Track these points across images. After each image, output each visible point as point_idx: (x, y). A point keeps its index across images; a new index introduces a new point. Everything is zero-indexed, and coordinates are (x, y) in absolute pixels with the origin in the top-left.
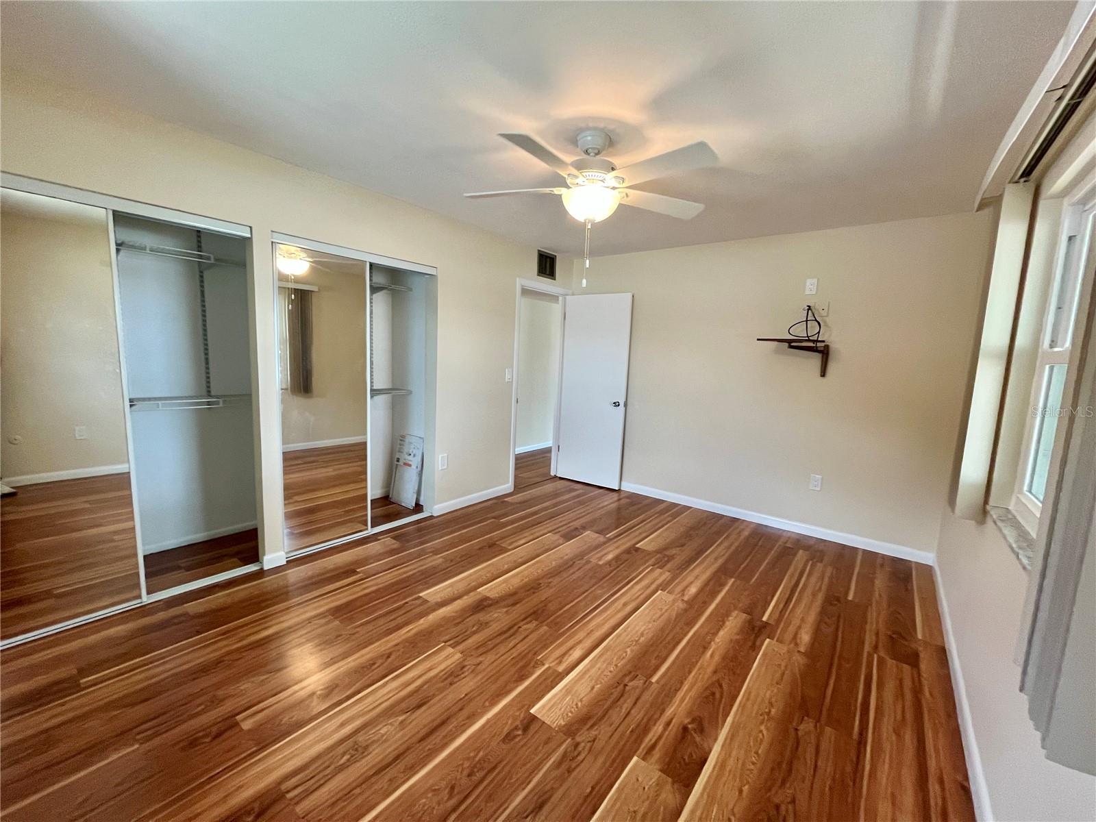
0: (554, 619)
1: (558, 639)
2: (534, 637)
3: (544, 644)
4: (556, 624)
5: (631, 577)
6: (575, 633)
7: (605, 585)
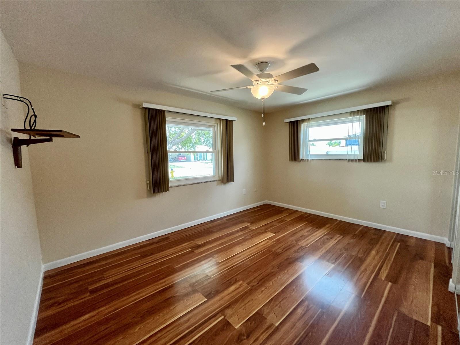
0: (269, 253)
1: (268, 247)
2: (277, 248)
3: (273, 246)
4: (269, 251)
5: (228, 270)
6: (263, 248)
7: (244, 266)
